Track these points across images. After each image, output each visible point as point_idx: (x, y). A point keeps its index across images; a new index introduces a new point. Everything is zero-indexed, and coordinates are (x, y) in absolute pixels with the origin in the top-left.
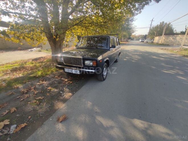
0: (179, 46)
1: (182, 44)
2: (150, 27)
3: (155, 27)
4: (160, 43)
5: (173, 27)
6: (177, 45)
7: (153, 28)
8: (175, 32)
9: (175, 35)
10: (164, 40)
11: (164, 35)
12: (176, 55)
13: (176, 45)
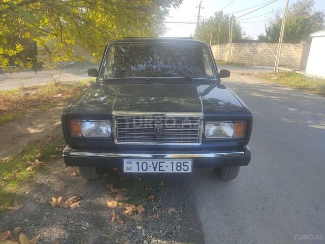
0: (264, 67)
1: (277, 62)
2: (197, 21)
3: (206, 23)
4: (226, 59)
5: (241, 26)
6: (260, 65)
7: (203, 24)
8: (243, 37)
9: (254, 43)
10: (234, 52)
11: (233, 42)
12: (283, 87)
13: (257, 65)
